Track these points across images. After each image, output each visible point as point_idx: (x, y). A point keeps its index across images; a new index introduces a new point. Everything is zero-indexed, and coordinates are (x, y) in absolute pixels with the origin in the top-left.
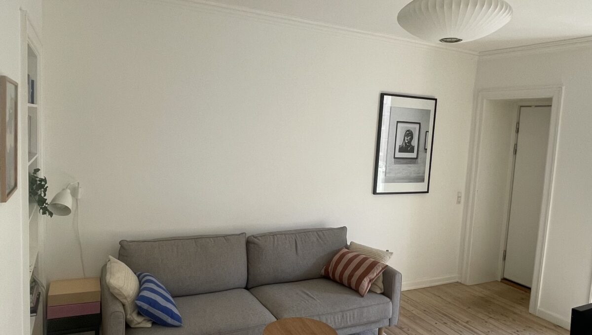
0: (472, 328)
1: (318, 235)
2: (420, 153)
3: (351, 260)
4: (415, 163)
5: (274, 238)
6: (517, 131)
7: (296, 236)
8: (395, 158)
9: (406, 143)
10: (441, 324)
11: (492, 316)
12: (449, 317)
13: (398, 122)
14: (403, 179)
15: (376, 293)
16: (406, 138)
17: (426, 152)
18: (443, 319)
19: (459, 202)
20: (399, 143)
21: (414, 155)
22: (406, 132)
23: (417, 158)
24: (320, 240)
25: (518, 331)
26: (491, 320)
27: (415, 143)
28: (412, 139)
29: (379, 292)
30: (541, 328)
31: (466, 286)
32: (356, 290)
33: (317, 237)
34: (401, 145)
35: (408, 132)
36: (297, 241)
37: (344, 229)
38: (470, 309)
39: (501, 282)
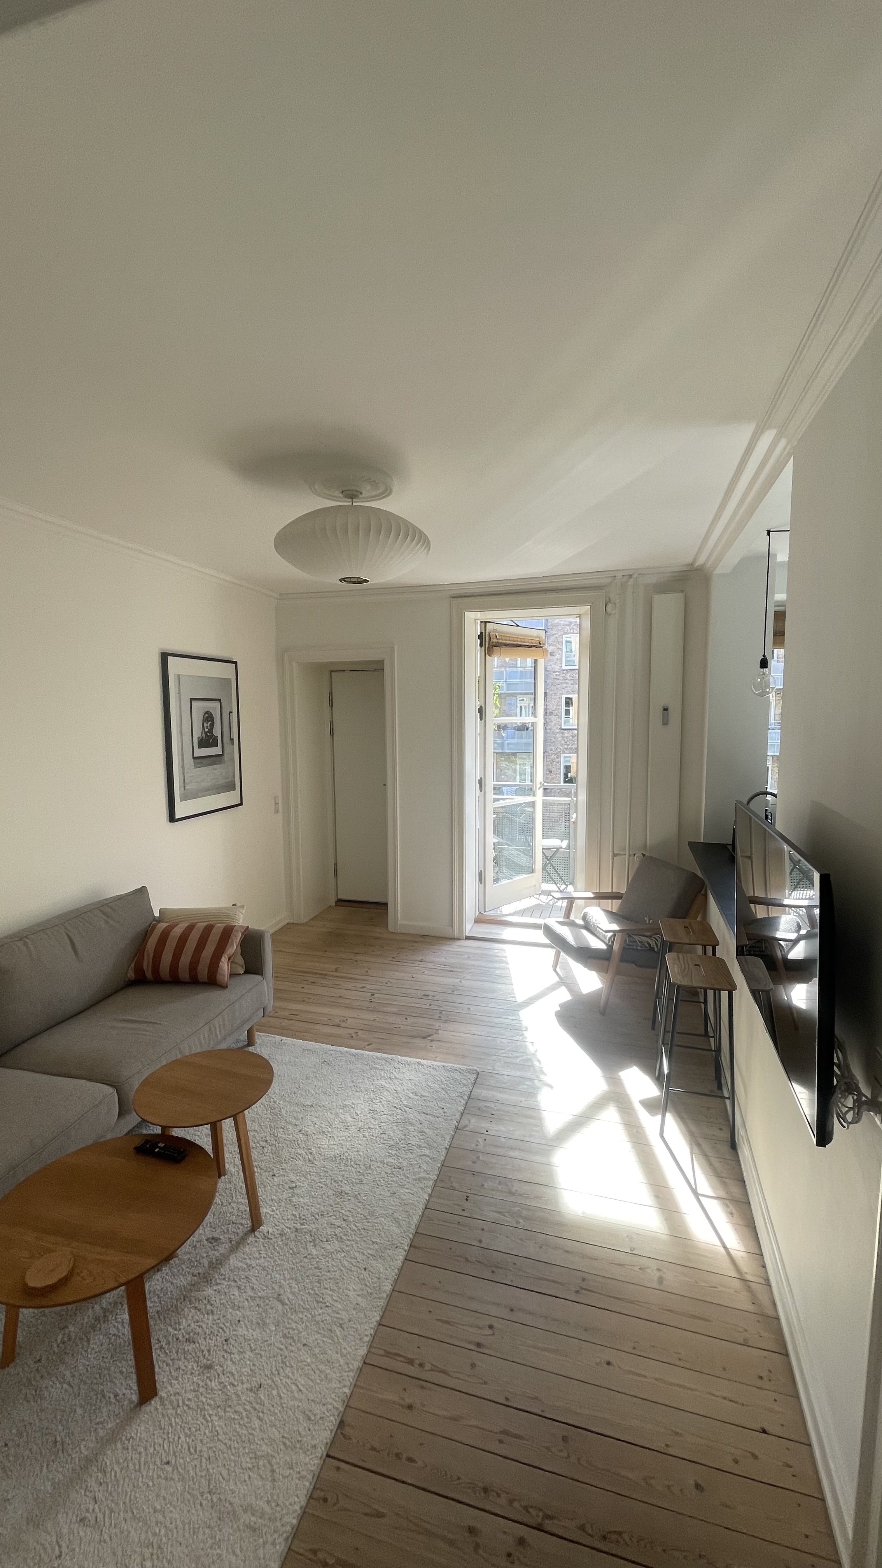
0: (345, 975)
1: (104, 914)
2: (225, 746)
3: (183, 939)
4: (220, 762)
5: (25, 944)
6: (331, 706)
7: (66, 929)
8: (194, 758)
9: (206, 733)
10: (309, 986)
11: (356, 951)
12: (312, 973)
13: (192, 699)
14: (208, 790)
15: (239, 974)
16: (205, 725)
17: (233, 744)
18: (307, 978)
19: (277, 811)
20: (198, 733)
21: (216, 751)
22: (205, 714)
23: (222, 755)
24: (111, 922)
25: (394, 958)
26: (358, 957)
27: (217, 732)
28: (212, 725)
29: (242, 972)
30: (411, 944)
31: (303, 924)
32: (213, 982)
33: (103, 916)
34: (200, 735)
35: (207, 715)
36: (71, 935)
37: (142, 891)
38: (327, 953)
39: (335, 905)
